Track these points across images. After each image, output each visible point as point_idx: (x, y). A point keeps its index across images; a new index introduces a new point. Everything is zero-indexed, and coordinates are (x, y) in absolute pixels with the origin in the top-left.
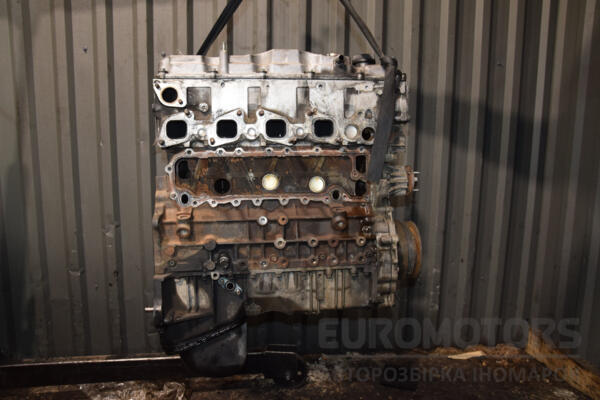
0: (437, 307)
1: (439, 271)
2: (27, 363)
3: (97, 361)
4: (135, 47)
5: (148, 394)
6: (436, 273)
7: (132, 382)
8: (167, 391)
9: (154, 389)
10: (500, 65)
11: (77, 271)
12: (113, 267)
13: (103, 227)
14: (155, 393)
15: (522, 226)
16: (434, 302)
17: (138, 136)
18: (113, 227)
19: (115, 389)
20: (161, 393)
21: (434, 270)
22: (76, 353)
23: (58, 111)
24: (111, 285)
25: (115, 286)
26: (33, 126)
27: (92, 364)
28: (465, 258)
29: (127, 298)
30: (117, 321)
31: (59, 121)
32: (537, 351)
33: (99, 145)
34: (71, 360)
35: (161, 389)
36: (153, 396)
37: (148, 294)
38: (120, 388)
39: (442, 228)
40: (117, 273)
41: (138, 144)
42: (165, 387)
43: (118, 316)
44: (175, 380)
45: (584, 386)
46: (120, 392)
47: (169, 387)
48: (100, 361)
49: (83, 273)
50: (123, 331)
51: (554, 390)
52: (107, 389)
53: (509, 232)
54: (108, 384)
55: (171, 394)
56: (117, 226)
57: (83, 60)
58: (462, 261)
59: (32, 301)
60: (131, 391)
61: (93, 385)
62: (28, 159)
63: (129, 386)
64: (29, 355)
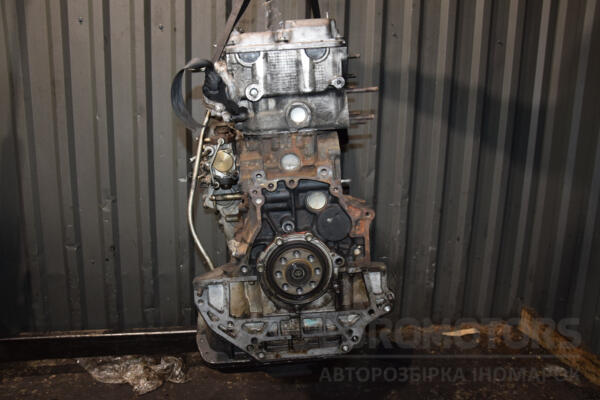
0: (432, 284)
1: (435, 249)
2: (24, 337)
3: (94, 335)
4: (132, 19)
5: (145, 368)
6: (432, 251)
7: (129, 357)
8: (164, 365)
9: (152, 363)
10: (500, 43)
11: (73, 245)
12: (109, 242)
13: (100, 202)
14: (152, 367)
15: (518, 206)
16: (430, 279)
17: (135, 110)
18: (109, 201)
19: (112, 363)
20: (159, 367)
21: (430, 248)
22: (72, 328)
23: (53, 83)
24: (107, 260)
25: (111, 261)
26: (28, 99)
27: (91, 338)
28: (461, 238)
29: (124, 273)
30: (114, 296)
31: (54, 94)
32: (529, 329)
33: (95, 119)
34: (69, 334)
35: (158, 363)
36: (150, 370)
37: (144, 269)
38: (117, 362)
39: (439, 206)
40: (113, 248)
41: (135, 118)
42: (163, 362)
43: (115, 291)
44: (172, 355)
45: (574, 362)
46: (117, 366)
47: (167, 361)
48: (98, 335)
49: (79, 248)
50: (119, 307)
51: (545, 366)
52: (104, 363)
53: (505, 210)
54: (105, 358)
55: (168, 368)
56: (114, 201)
57: (78, 32)
58: (458, 239)
59: (28, 275)
60: (128, 366)
61: (91, 359)
62: (22, 133)
63: (126, 360)
64: (26, 329)
